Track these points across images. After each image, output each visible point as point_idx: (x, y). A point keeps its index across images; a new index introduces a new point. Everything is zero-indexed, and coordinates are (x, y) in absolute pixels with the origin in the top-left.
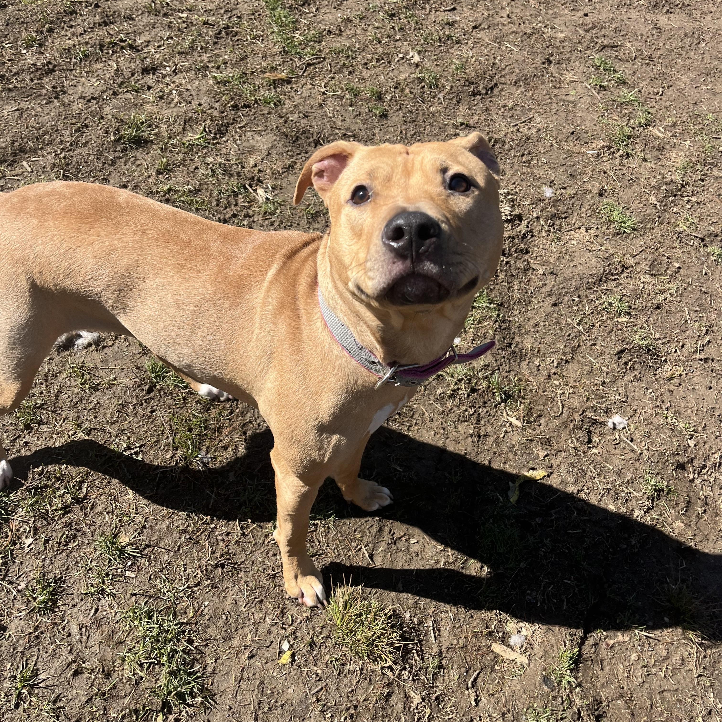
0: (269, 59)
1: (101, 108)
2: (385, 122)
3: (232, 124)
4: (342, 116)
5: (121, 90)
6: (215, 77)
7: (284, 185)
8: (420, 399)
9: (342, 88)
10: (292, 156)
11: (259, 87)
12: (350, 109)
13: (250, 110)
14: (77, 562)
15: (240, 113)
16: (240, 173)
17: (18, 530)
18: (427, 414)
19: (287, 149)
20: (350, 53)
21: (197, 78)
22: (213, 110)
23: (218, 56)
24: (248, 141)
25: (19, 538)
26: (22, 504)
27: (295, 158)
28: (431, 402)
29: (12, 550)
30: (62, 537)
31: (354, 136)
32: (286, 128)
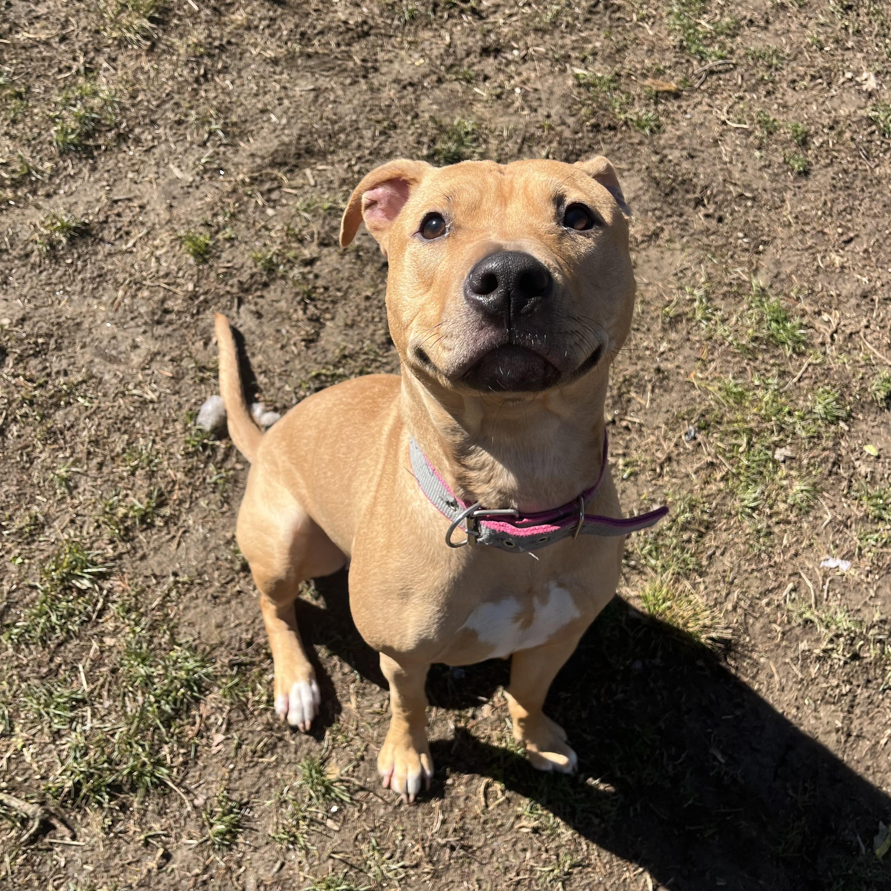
0: (656, 55)
1: (418, 100)
2: (804, 182)
3: (586, 152)
4: (743, 163)
5: (448, 77)
6: (577, 76)
8: (772, 651)
9: (752, 119)
10: (659, 218)
11: (634, 99)
12: (757, 154)
13: (615, 135)
14: (270, 786)
15: (599, 137)
17: (208, 718)
18: (777, 678)
19: (654, 206)
20: (775, 61)
21: (552, 72)
22: (563, 127)
23: (586, 40)
25: (208, 729)
26: (219, 683)
27: (664, 221)
28: (787, 660)
29: (197, 746)
30: (259, 743)
31: (754, 199)
32: (660, 171)
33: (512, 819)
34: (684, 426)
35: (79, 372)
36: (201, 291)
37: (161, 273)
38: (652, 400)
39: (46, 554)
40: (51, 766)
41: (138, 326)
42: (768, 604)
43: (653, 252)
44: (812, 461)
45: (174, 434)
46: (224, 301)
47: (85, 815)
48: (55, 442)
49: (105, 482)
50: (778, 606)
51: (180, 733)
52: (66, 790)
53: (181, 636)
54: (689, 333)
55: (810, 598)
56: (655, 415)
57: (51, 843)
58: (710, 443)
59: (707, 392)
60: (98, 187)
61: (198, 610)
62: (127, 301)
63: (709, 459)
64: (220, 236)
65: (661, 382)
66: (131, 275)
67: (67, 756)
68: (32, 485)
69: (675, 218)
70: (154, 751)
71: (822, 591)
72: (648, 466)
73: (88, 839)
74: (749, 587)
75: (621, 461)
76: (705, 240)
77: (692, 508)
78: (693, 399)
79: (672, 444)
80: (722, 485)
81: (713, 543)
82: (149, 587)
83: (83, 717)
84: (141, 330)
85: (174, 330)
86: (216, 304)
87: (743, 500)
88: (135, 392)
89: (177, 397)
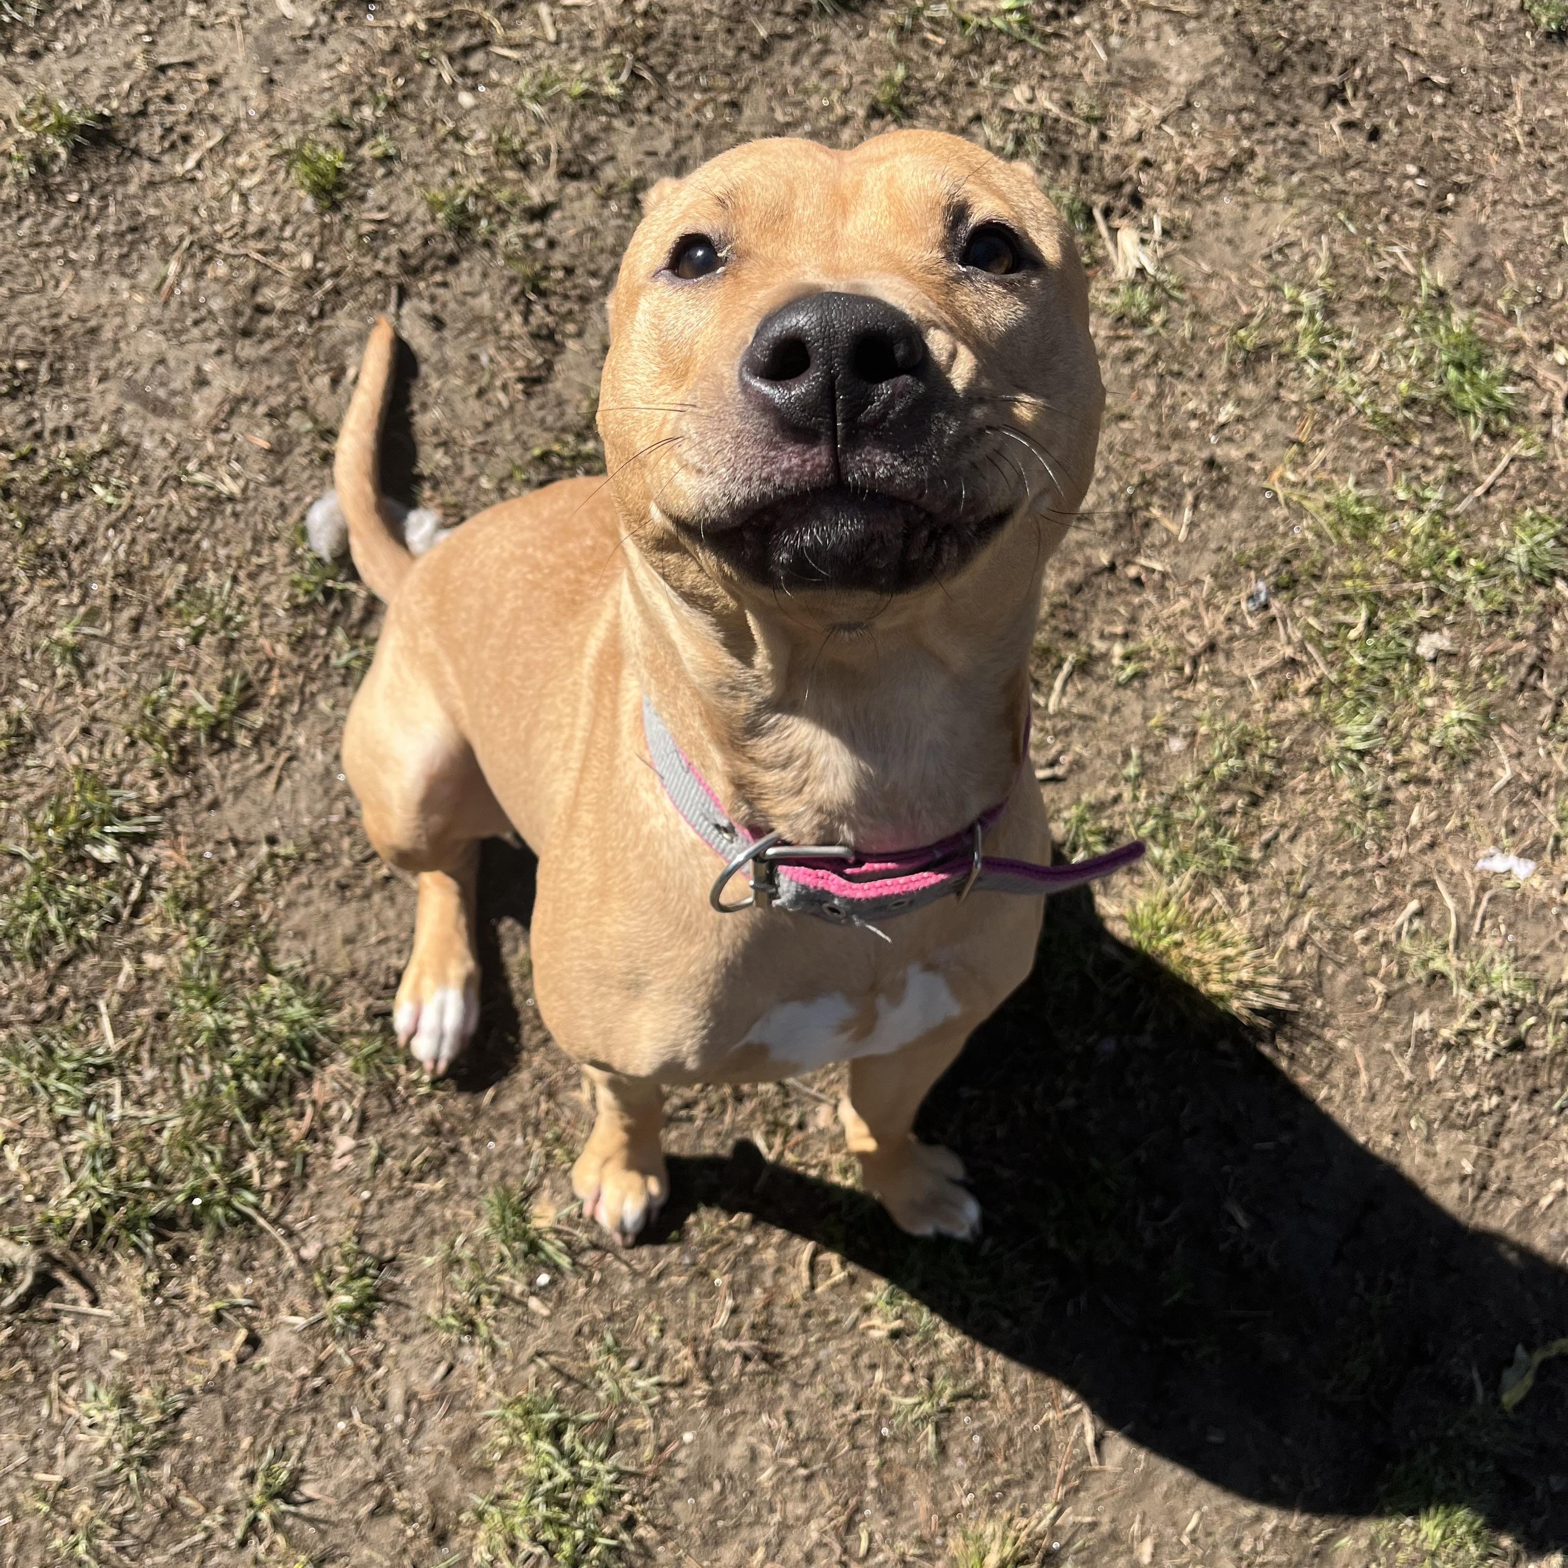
2: (1557, 55)
7: (1199, 226)
8: (1361, 1027)
10: (1249, 130)
16: (1088, 157)
17: (327, 1106)
18: (1364, 1077)
19: (1242, 101)
24: (1142, 40)
25: (326, 1126)
26: (346, 1045)
27: (1257, 136)
28: (1388, 1046)
29: (306, 1155)
30: (414, 1157)
31: (1449, 89)
32: (1262, 22)
33: (855, 1313)
34: (1248, 580)
35: (95, 430)
36: (328, 270)
37: (251, 229)
38: (1192, 525)
39: (39, 792)
40: (53, 1179)
41: (207, 339)
42: (1366, 940)
43: (1227, 204)
44: (1490, 661)
45: (272, 567)
46: (372, 291)
47: (113, 1265)
48: (52, 572)
49: (145, 656)
50: (1385, 945)
51: (278, 1131)
52: (79, 1224)
53: (280, 957)
54: (1279, 384)
55: (1448, 930)
56: (1195, 555)
57: (56, 1311)
58: (1294, 618)
59: (1299, 512)
60: (127, 36)
61: (312, 909)
62: (186, 284)
63: (1289, 652)
64: (366, 151)
65: (1213, 489)
66: (193, 230)
67: (81, 1164)
68: (11, 658)
69: (1282, 130)
70: (231, 1163)
71: (1473, 916)
72: (1170, 661)
73: (118, 1305)
74: (1334, 905)
75: (1118, 650)
76: (1338, 181)
77: (1243, 748)
78: (1272, 527)
79: (1221, 618)
80: (1307, 704)
81: (1277, 818)
82: (223, 862)
83: (107, 1095)
84: (213, 347)
85: (276, 350)
86: (355, 298)
87: (1343, 736)
88: (199, 477)
89: (277, 490)
